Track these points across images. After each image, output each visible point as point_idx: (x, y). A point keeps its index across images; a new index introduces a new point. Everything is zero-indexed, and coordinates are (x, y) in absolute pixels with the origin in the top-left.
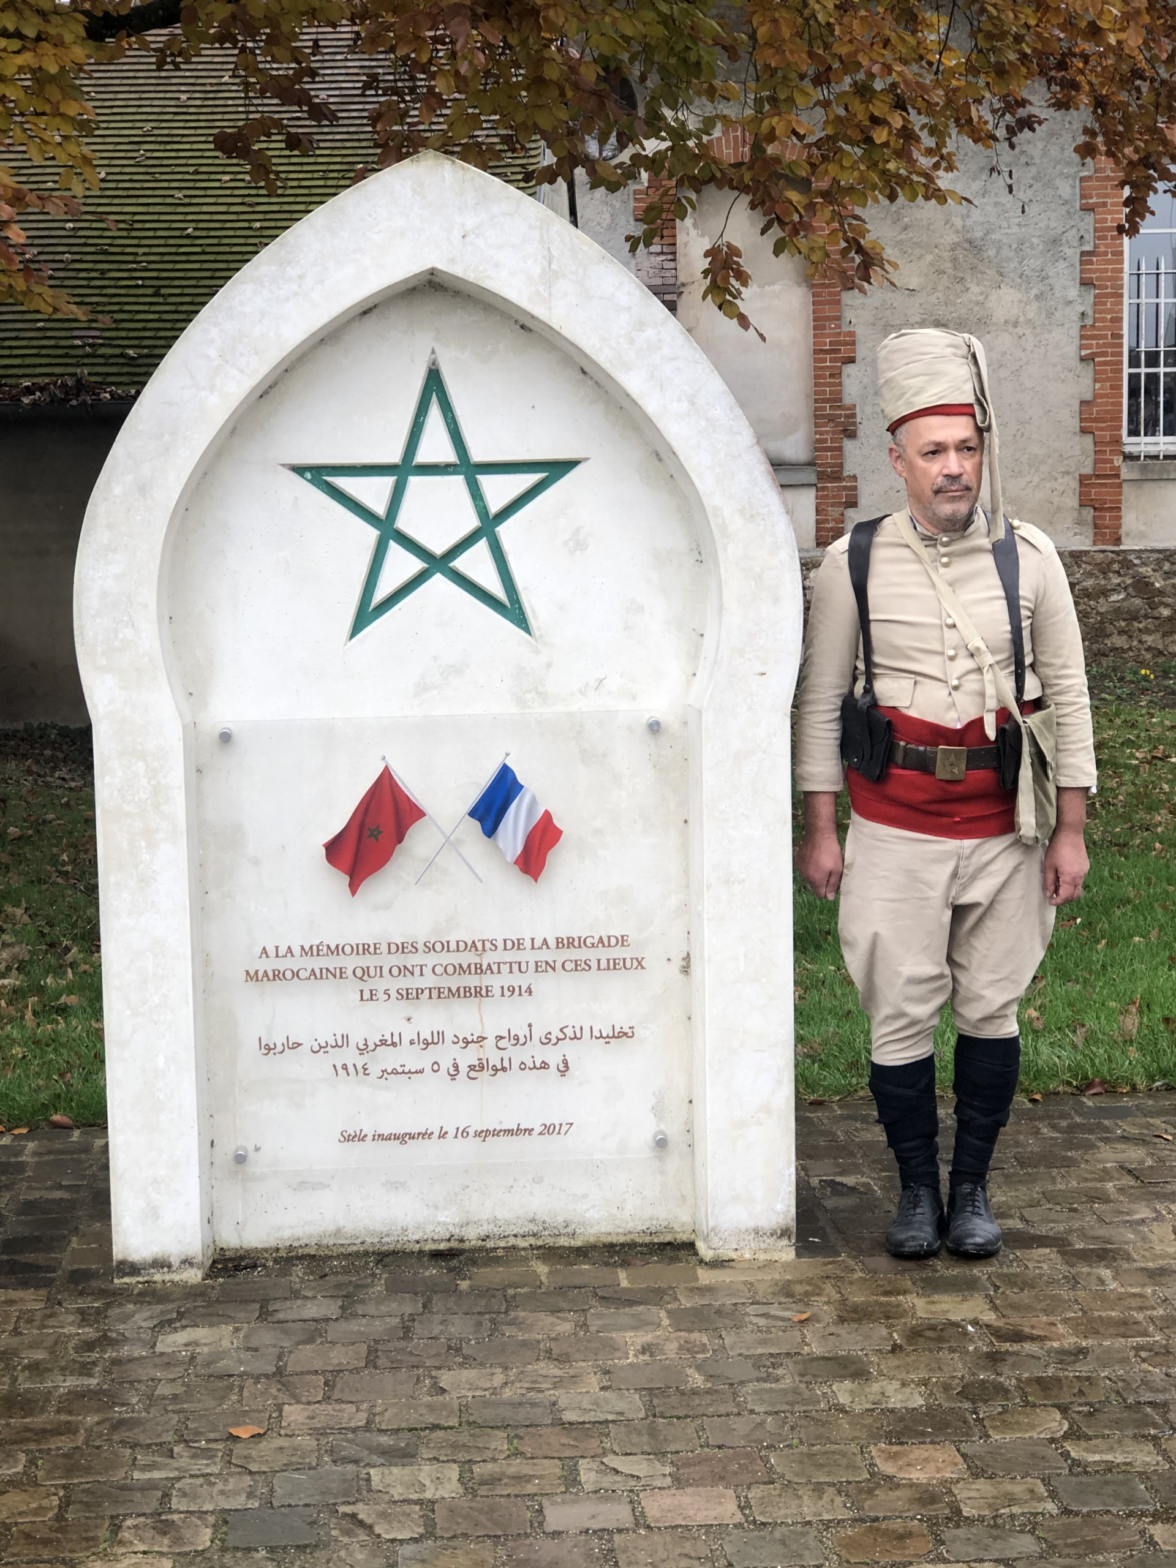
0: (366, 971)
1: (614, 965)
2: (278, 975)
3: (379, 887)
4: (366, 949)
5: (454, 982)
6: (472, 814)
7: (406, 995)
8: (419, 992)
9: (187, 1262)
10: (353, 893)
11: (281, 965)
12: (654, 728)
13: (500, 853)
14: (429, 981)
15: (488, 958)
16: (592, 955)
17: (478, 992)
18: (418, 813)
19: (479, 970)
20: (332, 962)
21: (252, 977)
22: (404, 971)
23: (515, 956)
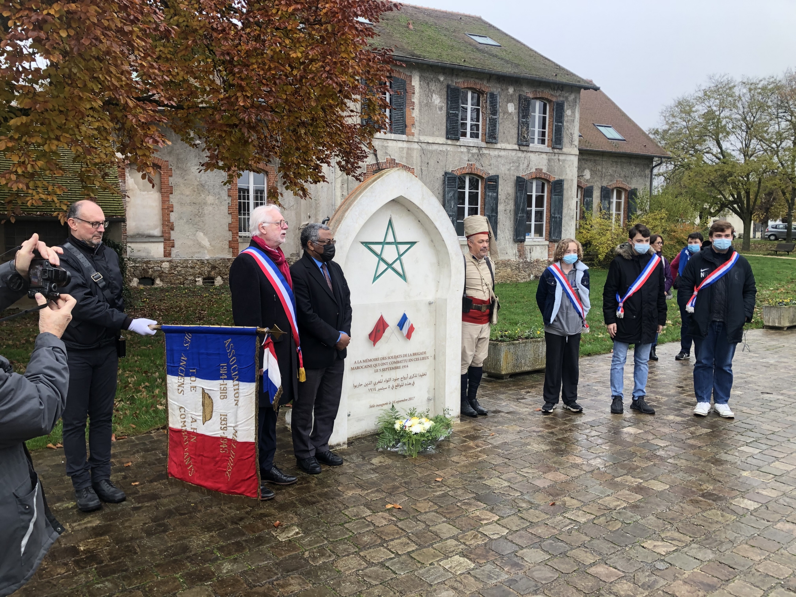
0: (376, 365)
1: (423, 359)
2: (358, 368)
3: (378, 344)
4: (376, 360)
5: (394, 366)
6: (398, 325)
7: (384, 370)
8: (386, 369)
9: (344, 443)
10: (374, 345)
11: (359, 365)
12: (430, 304)
13: (403, 334)
14: (388, 366)
15: (399, 359)
16: (419, 357)
17: (398, 368)
18: (388, 326)
19: (398, 362)
20: (369, 363)
21: (352, 369)
22: (384, 364)
23: (405, 358)
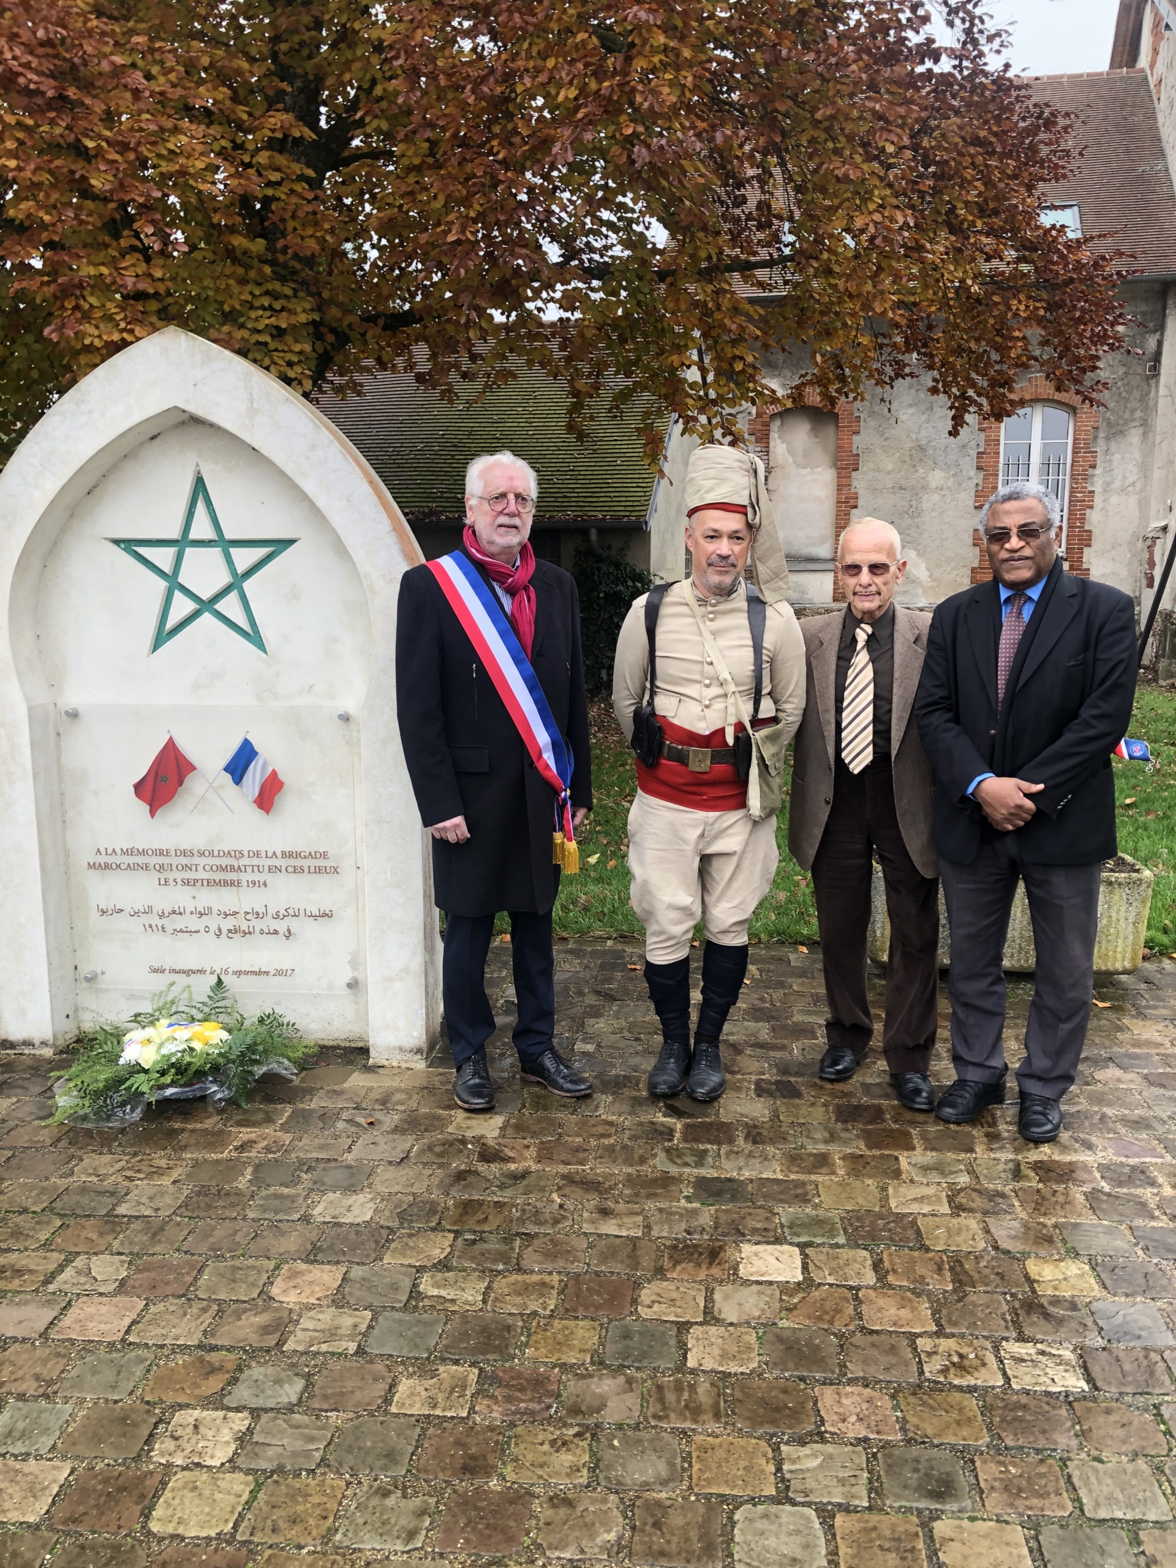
0: (162, 866)
1: (319, 870)
2: (107, 866)
3: (169, 813)
4: (161, 853)
5: (219, 876)
6: (226, 769)
7: (187, 883)
8: (196, 881)
9: (44, 1043)
10: (153, 815)
11: (110, 860)
12: (345, 718)
13: (245, 795)
14: (201, 875)
15: (239, 862)
16: (306, 863)
17: (232, 884)
18: (193, 768)
19: (232, 868)
20: (141, 860)
21: (92, 866)
22: (187, 867)
23: (255, 861)
